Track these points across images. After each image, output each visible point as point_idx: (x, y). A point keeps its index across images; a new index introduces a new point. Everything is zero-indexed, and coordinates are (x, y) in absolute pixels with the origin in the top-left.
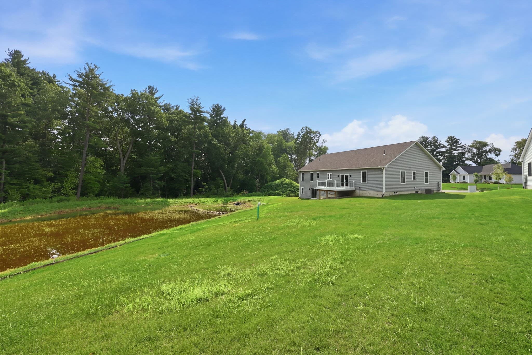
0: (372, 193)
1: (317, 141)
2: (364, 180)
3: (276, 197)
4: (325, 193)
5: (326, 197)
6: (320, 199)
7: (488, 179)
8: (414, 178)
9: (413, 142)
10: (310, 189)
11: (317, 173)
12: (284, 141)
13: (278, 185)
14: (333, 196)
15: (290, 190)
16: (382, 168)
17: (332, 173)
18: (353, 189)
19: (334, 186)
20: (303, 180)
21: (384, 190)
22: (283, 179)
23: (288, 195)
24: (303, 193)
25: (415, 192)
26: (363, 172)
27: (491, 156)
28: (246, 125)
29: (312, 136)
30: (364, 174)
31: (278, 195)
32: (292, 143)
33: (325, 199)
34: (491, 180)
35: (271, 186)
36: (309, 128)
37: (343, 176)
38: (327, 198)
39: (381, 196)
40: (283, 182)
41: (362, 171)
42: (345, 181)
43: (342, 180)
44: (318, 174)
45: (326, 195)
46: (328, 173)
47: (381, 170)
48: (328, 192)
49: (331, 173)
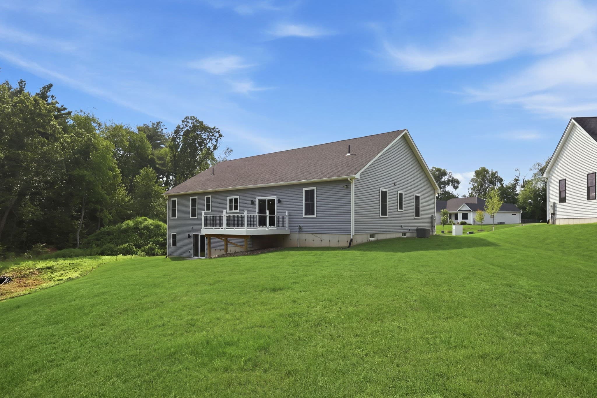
0: (327, 240)
1: (215, 147)
2: (310, 210)
3: (120, 257)
4: (222, 242)
5: (223, 252)
6: (210, 258)
7: (453, 218)
8: (401, 208)
9: (398, 132)
10: (189, 236)
11: (206, 197)
12: (149, 145)
13: (126, 231)
14: (238, 249)
15: (155, 242)
16: (349, 179)
17: (238, 197)
18: (285, 231)
19: (242, 225)
20: (174, 215)
21: (353, 232)
22: (140, 219)
23: (150, 253)
24: (174, 244)
25: (400, 235)
26: (306, 191)
27: (449, 188)
28: (52, 96)
29: (204, 136)
30: (310, 195)
31: (125, 252)
32: (164, 149)
33: (223, 256)
34: (457, 219)
35: (109, 233)
36: (197, 121)
37: (262, 203)
38: (227, 254)
39: (348, 245)
40: (138, 223)
41: (304, 189)
42: (267, 212)
43: (262, 210)
44: (208, 199)
45: (224, 247)
46: (231, 197)
47: (346, 183)
48: (229, 239)
49: (236, 197)
